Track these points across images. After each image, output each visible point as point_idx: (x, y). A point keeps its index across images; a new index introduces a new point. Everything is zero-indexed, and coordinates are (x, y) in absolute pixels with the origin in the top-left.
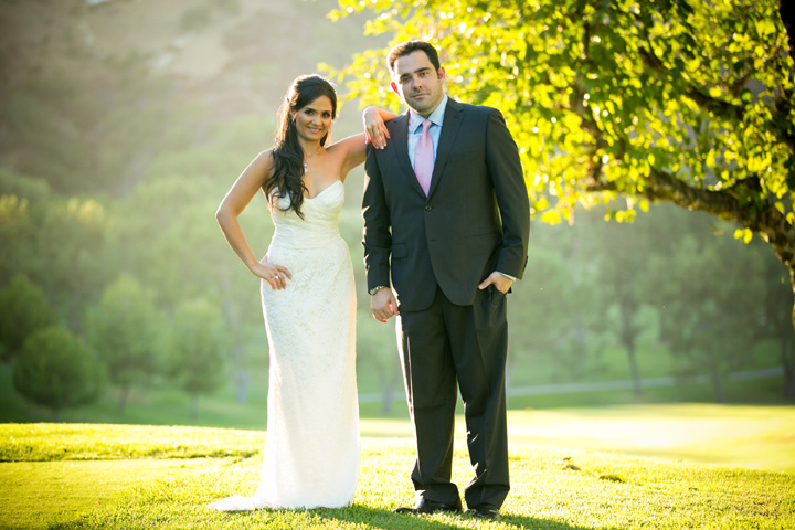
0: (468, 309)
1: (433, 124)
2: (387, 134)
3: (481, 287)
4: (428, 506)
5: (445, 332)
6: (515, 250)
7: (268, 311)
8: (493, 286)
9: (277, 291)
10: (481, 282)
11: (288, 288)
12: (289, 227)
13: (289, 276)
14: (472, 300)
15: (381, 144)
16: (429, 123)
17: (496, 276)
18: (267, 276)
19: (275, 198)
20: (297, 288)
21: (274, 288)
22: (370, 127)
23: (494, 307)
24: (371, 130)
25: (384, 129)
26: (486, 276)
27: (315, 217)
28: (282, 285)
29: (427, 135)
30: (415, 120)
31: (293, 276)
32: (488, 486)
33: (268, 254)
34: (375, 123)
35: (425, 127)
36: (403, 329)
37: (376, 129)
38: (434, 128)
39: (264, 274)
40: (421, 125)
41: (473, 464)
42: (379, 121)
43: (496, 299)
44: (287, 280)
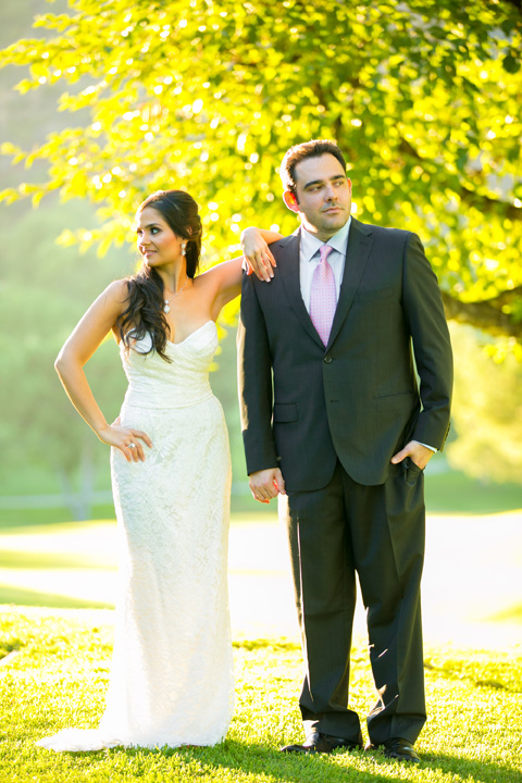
0: (379, 490)
1: (334, 251)
2: (274, 261)
3: (395, 461)
4: (325, 743)
5: (345, 519)
6: (439, 415)
7: (121, 489)
8: (409, 459)
9: (133, 463)
10: (394, 455)
11: (146, 460)
12: (148, 380)
13: (148, 444)
14: (384, 478)
15: (267, 274)
16: (329, 249)
17: (413, 447)
18: (121, 443)
19: (131, 340)
20: (160, 460)
21: (129, 459)
22: (251, 254)
23: (411, 486)
24: (254, 259)
25: (268, 256)
26: (401, 447)
27: (181, 366)
28: (138, 455)
29: (327, 265)
30: (310, 245)
31: (155, 443)
32: (398, 715)
33: (122, 415)
34: (257, 249)
35: (324, 254)
36: (291, 514)
37: (259, 257)
38: (335, 255)
39: (116, 441)
40: (319, 252)
41: (378, 687)
42: (261, 246)
43: (413, 475)
44: (145, 450)
